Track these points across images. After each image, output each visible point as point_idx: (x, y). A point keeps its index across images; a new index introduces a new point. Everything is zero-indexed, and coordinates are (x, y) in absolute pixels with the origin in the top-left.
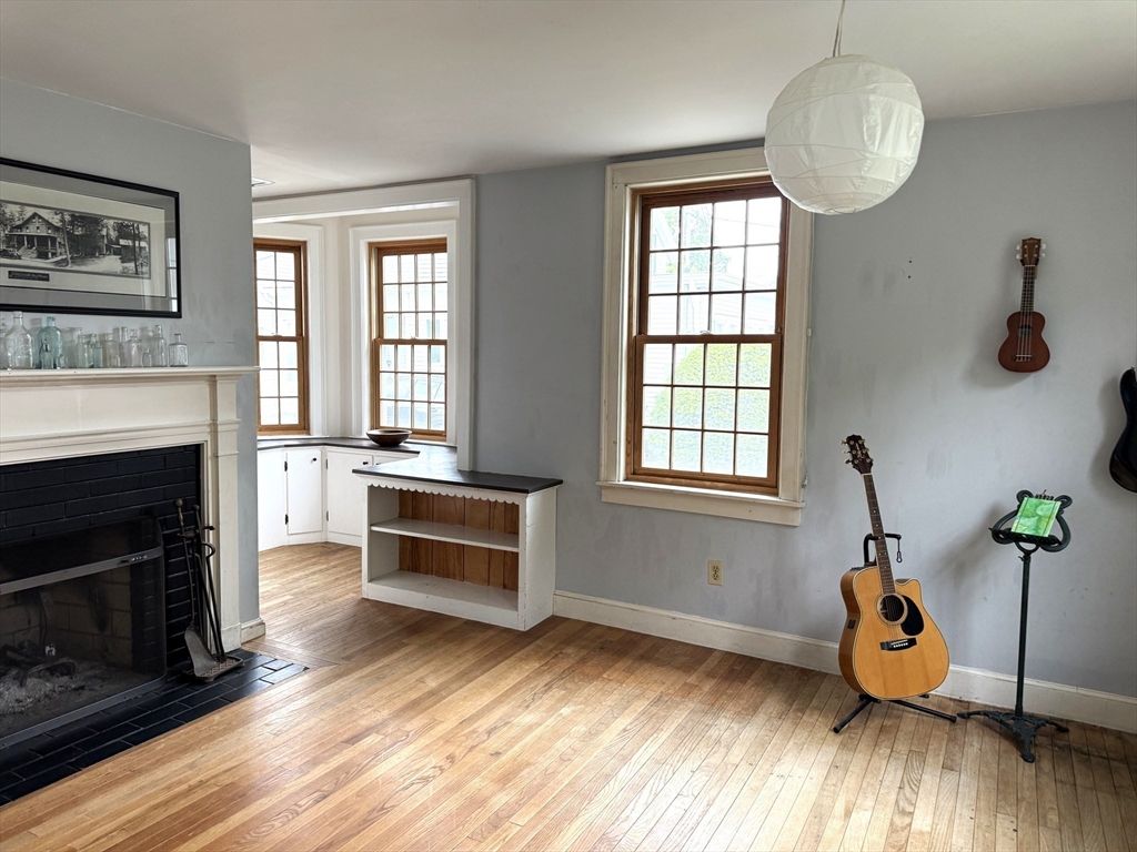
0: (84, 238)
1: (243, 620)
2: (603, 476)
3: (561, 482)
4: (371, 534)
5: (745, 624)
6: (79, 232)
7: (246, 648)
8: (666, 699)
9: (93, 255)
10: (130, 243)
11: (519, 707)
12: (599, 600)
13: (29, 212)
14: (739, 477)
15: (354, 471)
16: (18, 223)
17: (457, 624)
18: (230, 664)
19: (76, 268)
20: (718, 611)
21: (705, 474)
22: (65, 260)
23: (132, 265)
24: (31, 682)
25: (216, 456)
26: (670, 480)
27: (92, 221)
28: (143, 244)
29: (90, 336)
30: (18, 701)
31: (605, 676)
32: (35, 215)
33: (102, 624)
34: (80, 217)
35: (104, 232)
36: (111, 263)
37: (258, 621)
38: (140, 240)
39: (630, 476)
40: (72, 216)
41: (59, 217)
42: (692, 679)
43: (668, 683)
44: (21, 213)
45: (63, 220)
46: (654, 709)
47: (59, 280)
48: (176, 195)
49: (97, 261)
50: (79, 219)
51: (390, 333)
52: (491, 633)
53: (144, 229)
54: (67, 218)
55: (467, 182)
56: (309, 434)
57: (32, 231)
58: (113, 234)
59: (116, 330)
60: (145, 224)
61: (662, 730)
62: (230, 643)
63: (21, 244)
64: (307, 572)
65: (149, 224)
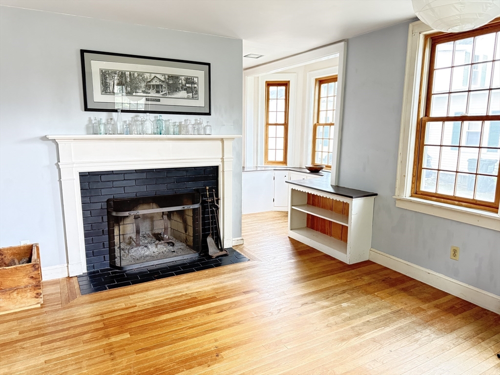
0: (173, 84)
1: (234, 237)
2: (396, 194)
3: (376, 195)
4: (292, 209)
5: (469, 284)
6: (171, 82)
7: (234, 248)
8: (402, 312)
9: (176, 91)
10: (190, 85)
11: (323, 297)
12: (391, 257)
13: (153, 76)
14: (477, 201)
15: (286, 182)
16: (149, 80)
17: (320, 255)
18: (224, 253)
19: (170, 96)
20: (455, 274)
21: (455, 197)
22: (166, 93)
23: (191, 94)
24: (159, 246)
25: (223, 171)
26: (435, 198)
27: (176, 78)
28: (195, 86)
29: (175, 122)
30: (154, 252)
31: (376, 294)
32: (155, 76)
33: (186, 230)
34: (172, 76)
35: (180, 82)
36: (183, 94)
37: (241, 238)
38: (194, 84)
39: (413, 195)
40: (169, 76)
41: (163, 77)
42: (424, 306)
43: (409, 305)
44: (150, 76)
45: (165, 78)
46: (392, 315)
47: (164, 101)
48: (209, 64)
49: (178, 93)
50: (171, 77)
51: (322, 121)
52: (333, 262)
53: (196, 80)
54: (167, 77)
55: (342, 43)
56: (286, 165)
57: (154, 83)
58: (184, 82)
59: (185, 120)
60: (196, 77)
61: (389, 326)
62: (227, 244)
63: (150, 88)
64: (274, 222)
65: (198, 77)
